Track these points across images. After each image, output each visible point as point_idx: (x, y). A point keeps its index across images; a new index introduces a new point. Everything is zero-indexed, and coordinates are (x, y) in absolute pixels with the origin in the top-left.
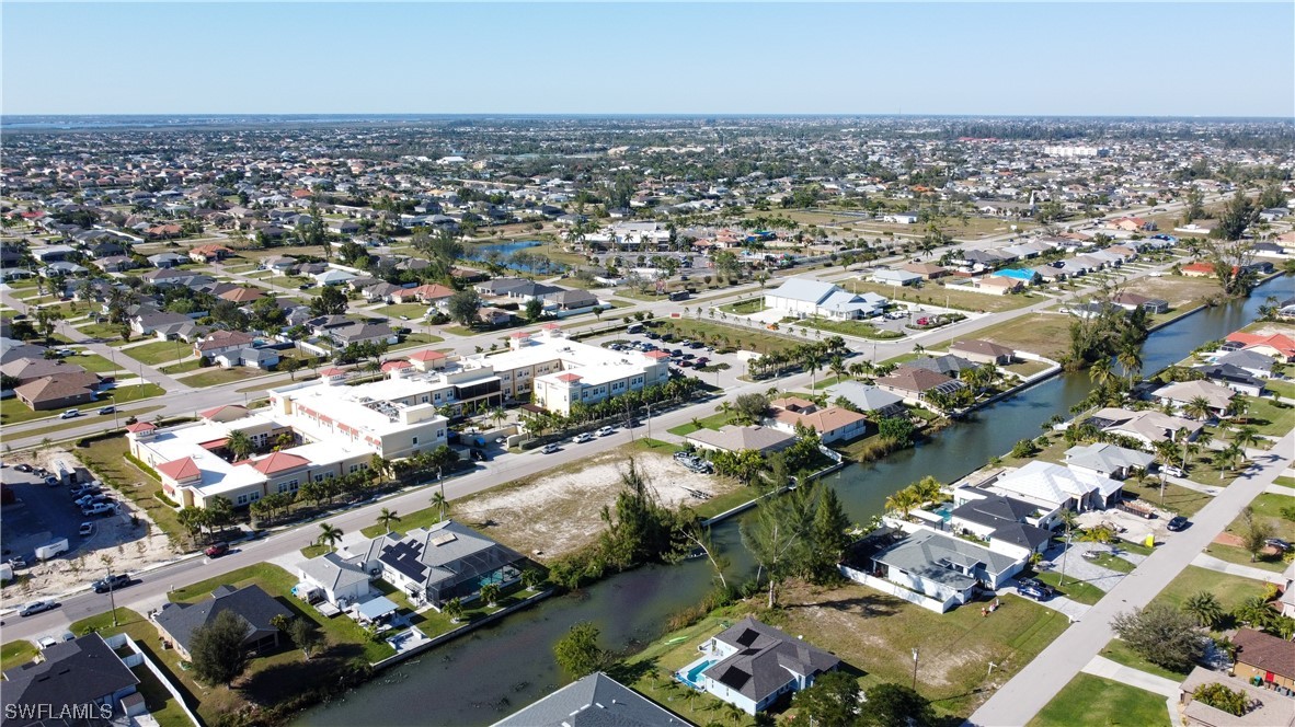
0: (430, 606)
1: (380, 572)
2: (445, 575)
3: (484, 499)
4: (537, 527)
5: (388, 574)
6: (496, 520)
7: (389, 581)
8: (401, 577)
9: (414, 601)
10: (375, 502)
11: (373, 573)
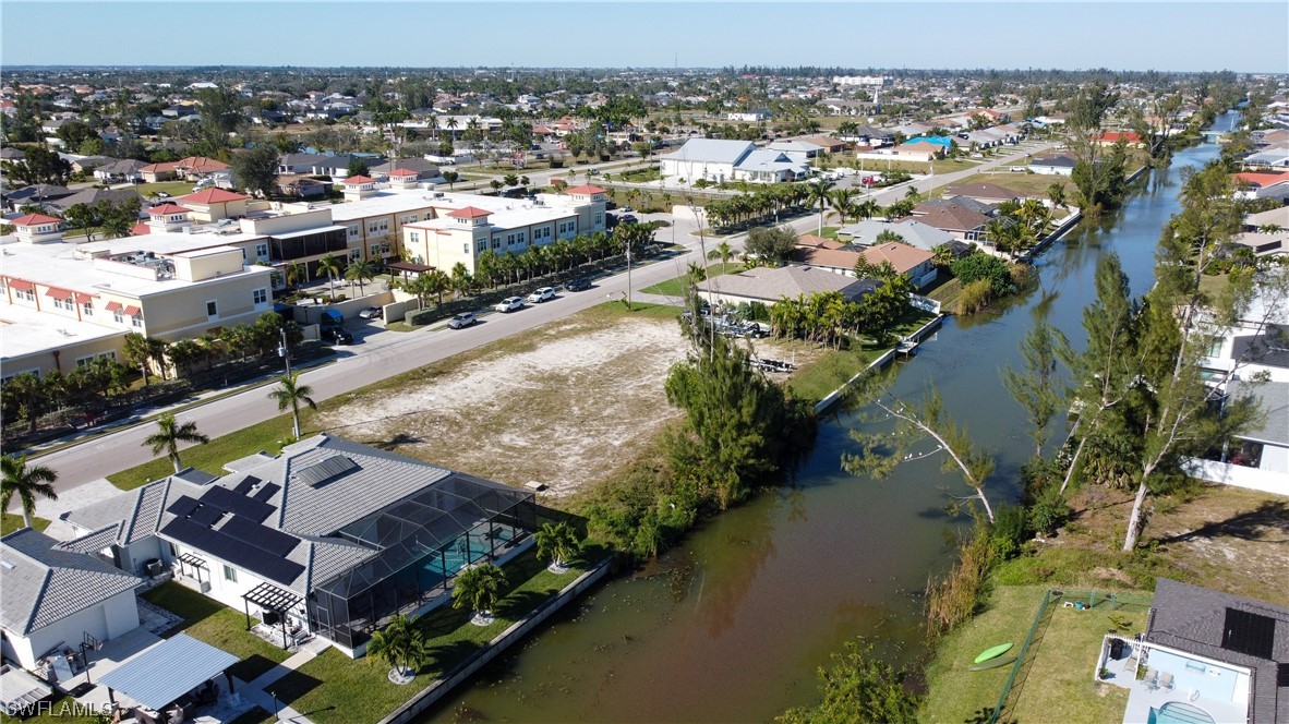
0: (322, 642)
1: (167, 566)
2: (352, 556)
3: (372, 401)
4: (506, 439)
5: (188, 569)
6: (414, 434)
7: (195, 586)
8: (229, 575)
9: (274, 635)
10: (138, 421)
11: (145, 570)
